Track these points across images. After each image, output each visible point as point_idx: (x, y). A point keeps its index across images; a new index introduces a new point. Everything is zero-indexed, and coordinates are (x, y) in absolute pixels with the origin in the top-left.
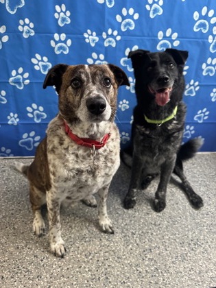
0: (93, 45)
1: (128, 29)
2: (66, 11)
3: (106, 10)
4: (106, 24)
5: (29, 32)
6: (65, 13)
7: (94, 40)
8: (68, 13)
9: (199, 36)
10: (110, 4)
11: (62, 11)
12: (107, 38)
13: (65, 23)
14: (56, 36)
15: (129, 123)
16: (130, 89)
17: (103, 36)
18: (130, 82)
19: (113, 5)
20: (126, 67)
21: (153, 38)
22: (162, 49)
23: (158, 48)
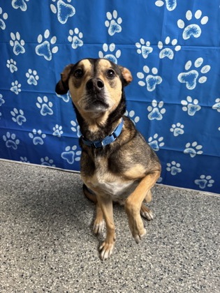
0: (145, 56)
1: (192, 37)
2: (118, 18)
3: (165, 14)
4: (164, 32)
5: (78, 43)
6: (116, 20)
7: (147, 51)
8: (120, 21)
10: (171, 6)
11: (113, 18)
12: (163, 48)
13: (116, 31)
14: (105, 46)
15: (182, 152)
16: (187, 111)
17: (159, 46)
18: (189, 103)
19: (174, 8)
20: (185, 84)
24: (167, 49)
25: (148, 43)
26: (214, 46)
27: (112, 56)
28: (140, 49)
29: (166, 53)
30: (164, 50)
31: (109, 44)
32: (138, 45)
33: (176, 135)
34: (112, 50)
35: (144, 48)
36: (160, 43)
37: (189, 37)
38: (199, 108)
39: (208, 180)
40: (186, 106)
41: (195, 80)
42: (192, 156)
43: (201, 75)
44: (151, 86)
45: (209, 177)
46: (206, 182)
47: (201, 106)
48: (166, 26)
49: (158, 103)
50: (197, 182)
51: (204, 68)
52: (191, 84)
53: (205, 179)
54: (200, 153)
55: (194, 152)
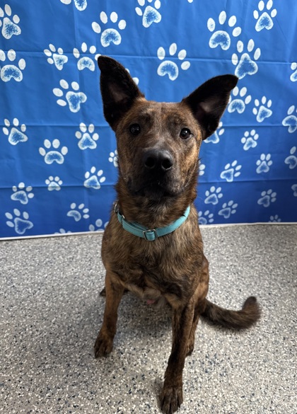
0: (60, 68)
1: (111, 43)
2: (12, 15)
3: (75, 14)
4: (78, 37)
6: (11, 18)
7: (61, 61)
8: (16, 19)
9: (217, 55)
10: (81, 5)
11: (6, 15)
12: (81, 57)
13: (13, 33)
14: (1, 54)
17: (75, 54)
19: (85, 7)
21: (151, 57)
22: (165, 74)
23: (160, 72)
24: (86, 59)
25: (60, 50)
26: (137, 55)
27: (13, 67)
28: (52, 57)
29: (85, 63)
30: (82, 60)
31: (6, 50)
32: (48, 53)
34: (12, 58)
35: (56, 57)
36: (75, 50)
37: (108, 44)
44: (75, 106)
48: (79, 30)
49: (87, 127)
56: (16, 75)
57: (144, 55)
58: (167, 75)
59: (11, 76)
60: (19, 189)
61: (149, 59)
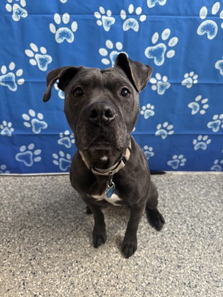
0: (107, 29)
1: (157, 4)
5: (20, 13)
14: (57, 17)
15: (154, 135)
16: (157, 90)
18: (158, 81)
20: (153, 59)
21: (193, 17)
22: (204, 33)
23: (199, 32)
24: (132, 20)
25: (109, 12)
26: (180, 15)
27: (67, 29)
28: (101, 19)
29: (131, 24)
30: (127, 21)
31: (61, 14)
32: (97, 15)
33: (146, 117)
34: (66, 22)
35: (105, 19)
36: (123, 12)
37: (154, 5)
38: (169, 86)
39: (180, 160)
40: (156, 84)
41: (163, 55)
42: (164, 137)
43: (169, 49)
45: (181, 156)
46: (178, 161)
47: (171, 84)
50: (169, 163)
51: (171, 41)
52: (159, 60)
53: (177, 158)
54: (171, 133)
55: (166, 133)
56: (69, 37)
57: (187, 15)
58: (206, 34)
59: (64, 38)
60: (64, 136)
61: (191, 19)
